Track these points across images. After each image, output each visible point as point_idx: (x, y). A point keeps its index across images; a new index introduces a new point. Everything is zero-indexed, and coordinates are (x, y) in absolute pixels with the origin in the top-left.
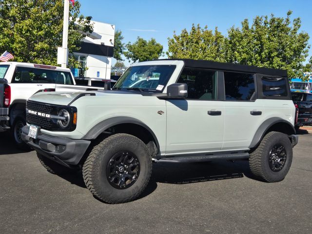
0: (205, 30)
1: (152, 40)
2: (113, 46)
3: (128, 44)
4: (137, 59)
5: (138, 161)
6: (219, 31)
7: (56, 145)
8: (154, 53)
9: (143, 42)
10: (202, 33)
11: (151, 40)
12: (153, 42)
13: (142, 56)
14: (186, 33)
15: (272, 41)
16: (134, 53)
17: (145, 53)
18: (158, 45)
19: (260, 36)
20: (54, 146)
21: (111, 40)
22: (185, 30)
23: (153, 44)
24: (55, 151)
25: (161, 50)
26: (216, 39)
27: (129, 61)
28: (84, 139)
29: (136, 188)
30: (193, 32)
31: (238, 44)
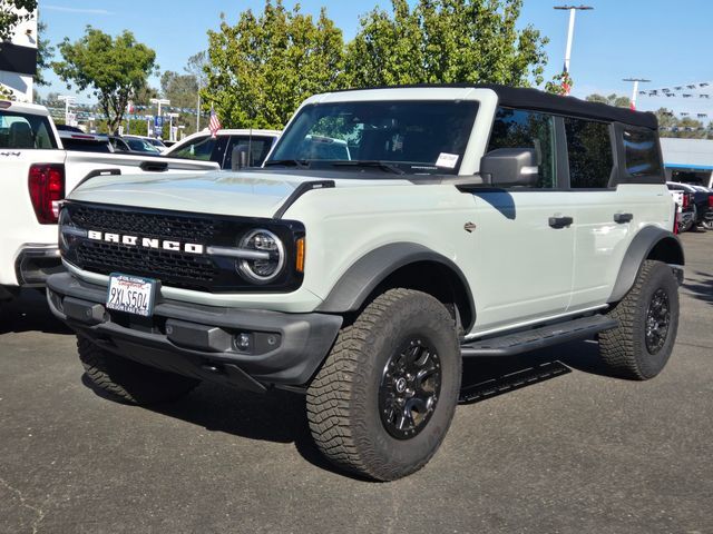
0: (294, 15)
1: (126, 35)
2: (35, 46)
3: (63, 44)
4: (89, 81)
5: (438, 361)
6: (329, 17)
7: (235, 332)
8: (132, 67)
9: (103, 40)
10: (288, 21)
11: (121, 35)
12: (128, 40)
13: (102, 73)
14: (251, 20)
15: (467, 45)
16: (80, 65)
17: (109, 68)
18: (141, 48)
19: (441, 33)
20: (229, 337)
21: (29, 31)
22: (249, 12)
23: (129, 45)
24: (230, 349)
25: (151, 60)
26: (327, 38)
27: (69, 87)
28: (321, 311)
29: (435, 432)
30: (269, 19)
31: (388, 52)
